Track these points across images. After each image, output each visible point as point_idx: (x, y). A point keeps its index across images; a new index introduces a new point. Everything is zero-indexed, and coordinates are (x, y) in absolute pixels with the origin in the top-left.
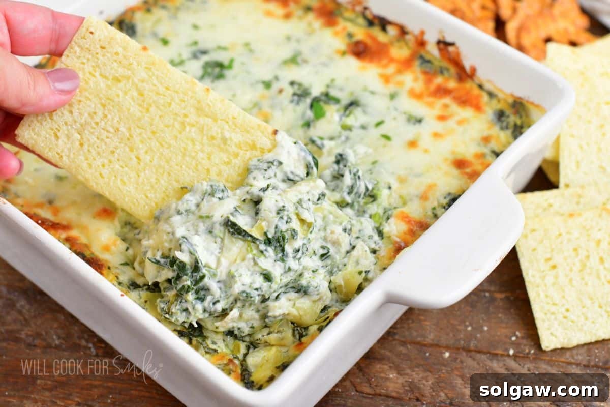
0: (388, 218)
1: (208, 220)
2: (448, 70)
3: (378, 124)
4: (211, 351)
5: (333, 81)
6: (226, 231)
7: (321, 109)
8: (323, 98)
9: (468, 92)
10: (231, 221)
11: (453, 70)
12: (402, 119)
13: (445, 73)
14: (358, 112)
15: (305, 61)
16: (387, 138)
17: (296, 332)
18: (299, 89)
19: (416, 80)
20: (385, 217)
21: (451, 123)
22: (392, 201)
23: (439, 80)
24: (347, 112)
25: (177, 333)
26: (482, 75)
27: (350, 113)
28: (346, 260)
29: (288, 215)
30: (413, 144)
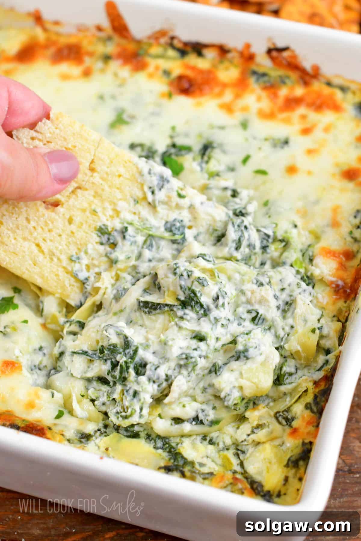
0: (311, 260)
1: (122, 313)
2: (288, 77)
3: (246, 160)
4: (207, 476)
5: (173, 128)
6: (143, 314)
7: (176, 163)
8: (173, 151)
9: (319, 95)
10: (142, 302)
11: (294, 76)
12: (267, 147)
13: (287, 81)
14: (216, 154)
15: (133, 117)
16: (262, 172)
17: (280, 419)
18: (143, 150)
19: (259, 99)
20: (307, 260)
21: (318, 134)
22: (304, 239)
23: (284, 92)
24: (206, 158)
25: (163, 470)
26: (327, 70)
27: (209, 158)
28: (290, 321)
29: (185, 270)
30: (292, 170)
